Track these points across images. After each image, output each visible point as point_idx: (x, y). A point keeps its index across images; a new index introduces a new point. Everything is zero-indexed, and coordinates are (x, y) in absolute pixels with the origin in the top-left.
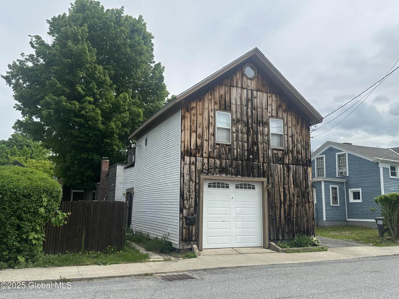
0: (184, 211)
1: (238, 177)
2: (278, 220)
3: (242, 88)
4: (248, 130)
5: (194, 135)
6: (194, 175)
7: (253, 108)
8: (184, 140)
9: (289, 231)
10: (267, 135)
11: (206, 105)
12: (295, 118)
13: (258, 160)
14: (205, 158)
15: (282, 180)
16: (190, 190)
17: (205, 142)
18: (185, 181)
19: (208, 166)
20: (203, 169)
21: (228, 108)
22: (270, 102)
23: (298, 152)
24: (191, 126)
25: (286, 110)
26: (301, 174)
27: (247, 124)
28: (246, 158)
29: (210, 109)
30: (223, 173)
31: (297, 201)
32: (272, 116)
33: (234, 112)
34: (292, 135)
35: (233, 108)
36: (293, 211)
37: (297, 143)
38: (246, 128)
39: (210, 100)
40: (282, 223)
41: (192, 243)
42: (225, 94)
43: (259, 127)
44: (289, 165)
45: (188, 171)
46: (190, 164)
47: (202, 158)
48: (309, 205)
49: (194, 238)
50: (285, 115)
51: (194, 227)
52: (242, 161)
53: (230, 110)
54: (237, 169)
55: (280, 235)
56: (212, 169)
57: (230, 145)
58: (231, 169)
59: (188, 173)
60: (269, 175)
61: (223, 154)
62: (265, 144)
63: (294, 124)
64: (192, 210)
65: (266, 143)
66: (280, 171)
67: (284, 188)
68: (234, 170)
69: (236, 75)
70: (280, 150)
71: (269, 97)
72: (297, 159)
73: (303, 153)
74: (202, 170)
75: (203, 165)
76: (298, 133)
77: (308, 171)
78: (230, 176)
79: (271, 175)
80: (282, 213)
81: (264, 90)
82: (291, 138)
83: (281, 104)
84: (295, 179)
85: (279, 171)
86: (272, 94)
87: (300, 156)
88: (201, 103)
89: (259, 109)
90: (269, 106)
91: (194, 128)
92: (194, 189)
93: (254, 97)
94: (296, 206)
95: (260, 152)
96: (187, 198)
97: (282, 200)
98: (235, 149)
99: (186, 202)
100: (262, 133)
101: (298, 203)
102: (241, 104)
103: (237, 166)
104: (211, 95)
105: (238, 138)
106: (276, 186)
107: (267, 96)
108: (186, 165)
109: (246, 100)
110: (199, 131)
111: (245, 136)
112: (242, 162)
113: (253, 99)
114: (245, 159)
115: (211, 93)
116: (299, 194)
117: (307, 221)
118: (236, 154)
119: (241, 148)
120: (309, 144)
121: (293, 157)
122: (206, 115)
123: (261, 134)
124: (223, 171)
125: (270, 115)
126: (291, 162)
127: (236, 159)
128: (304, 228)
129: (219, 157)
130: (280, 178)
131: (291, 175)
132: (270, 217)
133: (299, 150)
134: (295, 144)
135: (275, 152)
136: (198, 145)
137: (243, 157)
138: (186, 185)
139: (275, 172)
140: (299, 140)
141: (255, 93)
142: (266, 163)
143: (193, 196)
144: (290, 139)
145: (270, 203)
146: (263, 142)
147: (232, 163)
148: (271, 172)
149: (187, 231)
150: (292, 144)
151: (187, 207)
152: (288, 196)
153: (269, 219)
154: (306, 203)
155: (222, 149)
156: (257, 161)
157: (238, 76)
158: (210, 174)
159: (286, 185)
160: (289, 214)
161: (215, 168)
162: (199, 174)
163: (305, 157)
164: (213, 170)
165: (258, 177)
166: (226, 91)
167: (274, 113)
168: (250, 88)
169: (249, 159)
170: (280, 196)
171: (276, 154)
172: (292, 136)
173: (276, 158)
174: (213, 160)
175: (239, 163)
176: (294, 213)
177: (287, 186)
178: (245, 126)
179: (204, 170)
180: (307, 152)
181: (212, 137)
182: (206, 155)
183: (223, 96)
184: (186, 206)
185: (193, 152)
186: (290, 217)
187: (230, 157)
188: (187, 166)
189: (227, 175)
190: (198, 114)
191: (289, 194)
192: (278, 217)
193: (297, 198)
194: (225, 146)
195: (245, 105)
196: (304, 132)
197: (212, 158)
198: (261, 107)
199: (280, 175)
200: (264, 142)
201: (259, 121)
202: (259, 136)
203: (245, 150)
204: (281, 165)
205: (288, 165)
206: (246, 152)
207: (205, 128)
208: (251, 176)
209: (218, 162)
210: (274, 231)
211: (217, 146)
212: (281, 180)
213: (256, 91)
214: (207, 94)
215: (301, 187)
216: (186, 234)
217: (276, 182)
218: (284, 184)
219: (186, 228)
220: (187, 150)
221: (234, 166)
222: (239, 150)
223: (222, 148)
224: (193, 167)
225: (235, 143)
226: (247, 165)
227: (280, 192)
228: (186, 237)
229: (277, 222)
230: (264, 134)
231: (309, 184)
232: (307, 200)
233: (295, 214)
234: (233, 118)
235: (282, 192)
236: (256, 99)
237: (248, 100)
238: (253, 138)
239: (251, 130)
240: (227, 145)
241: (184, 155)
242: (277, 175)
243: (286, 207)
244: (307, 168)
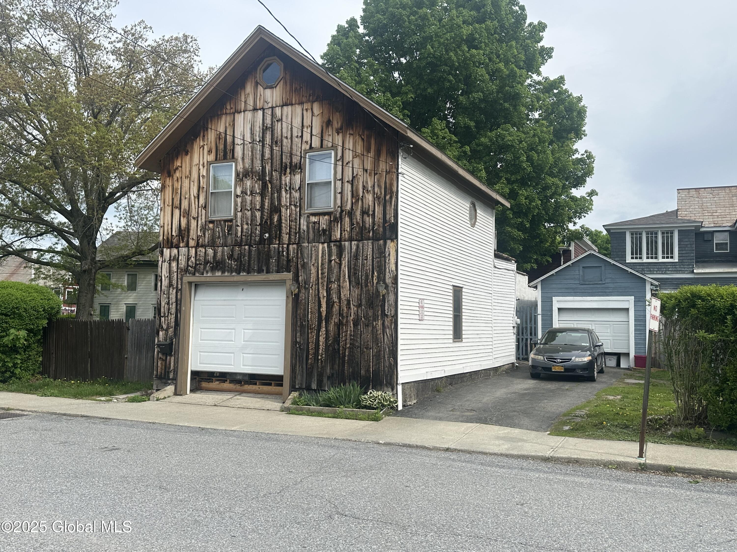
0: (161, 333)
1: (241, 274)
2: (311, 352)
3: (255, 109)
4: (264, 187)
5: (177, 212)
6: (175, 277)
7: (274, 142)
8: (164, 224)
9: (333, 374)
10: (300, 188)
11: (196, 161)
12: (363, 139)
13: (279, 241)
14: (192, 247)
15: (326, 274)
16: (169, 301)
17: (192, 221)
18: (163, 288)
19: (196, 260)
20: (188, 265)
21: (229, 155)
22: (307, 122)
23: (364, 212)
24: (173, 199)
25: (341, 128)
26: (370, 257)
27: (261, 176)
28: (257, 239)
29: (201, 163)
30: (218, 271)
31: (357, 314)
32: (311, 147)
33: (240, 160)
34: (353, 177)
35: (239, 150)
36: (346, 336)
37: (363, 192)
38: (261, 182)
39: (201, 149)
40: (320, 357)
41: (169, 382)
42: (226, 131)
43: (283, 178)
44: (343, 243)
45: (168, 271)
46: (170, 260)
47: (186, 249)
48: (383, 324)
49: (171, 376)
50: (339, 139)
51: (173, 358)
52: (250, 246)
53: (233, 157)
54: (241, 261)
55: (313, 380)
56: (201, 264)
57: (231, 221)
58: (230, 262)
59: (168, 274)
60: (299, 266)
61: (219, 237)
62: (293, 207)
63: (359, 151)
64: (171, 331)
65: (295, 206)
66: (322, 256)
67: (329, 290)
68: (235, 263)
69: (244, 89)
70: (324, 214)
71: (307, 110)
72: (363, 228)
73: (378, 212)
74: (187, 269)
75: (188, 259)
76: (366, 171)
77: (387, 249)
78: (229, 274)
79: (304, 266)
80: (322, 339)
81: (296, 101)
82: (350, 186)
83: (331, 118)
84: (355, 269)
85: (320, 255)
86: (313, 102)
87: (369, 220)
88: (188, 157)
89: (285, 140)
90: (305, 129)
91: (177, 203)
92: (174, 300)
93: (277, 121)
94: (353, 324)
95: (283, 225)
96: (165, 314)
97: (324, 314)
98: (238, 226)
99: (163, 319)
100: (290, 188)
101: (358, 319)
102: (253, 141)
103: (241, 255)
104: (203, 140)
105: (245, 205)
106: (312, 286)
107: (303, 110)
108: (165, 261)
109: (261, 131)
110: (185, 204)
111: (258, 198)
112: (249, 248)
113: (274, 124)
114: (255, 240)
115: (204, 136)
116: (361, 300)
117: (378, 356)
118: (239, 234)
119: (249, 223)
120: (395, 189)
121: (352, 224)
122: (195, 175)
123: (288, 189)
124: (217, 266)
125: (308, 147)
126: (347, 236)
127: (240, 245)
128: (368, 371)
129: (212, 244)
130: (322, 269)
131: (345, 263)
132: (298, 346)
133: (367, 206)
134: (358, 196)
135: (314, 219)
136: (182, 228)
137: (253, 238)
138: (164, 294)
139: (311, 257)
140: (370, 184)
141: (278, 111)
142: (293, 244)
143: (173, 311)
144: (348, 187)
145: (298, 320)
146: (290, 205)
147: (232, 251)
148: (303, 260)
149: (164, 363)
150: (352, 196)
151: (165, 327)
152: (336, 308)
153: (295, 350)
154: (375, 318)
155: (217, 230)
156: (277, 242)
157: (249, 88)
158: (198, 272)
159: (334, 282)
160: (337, 339)
161: (206, 262)
162: (181, 275)
163: (381, 221)
164: (202, 267)
165: (278, 272)
166: (227, 125)
167: (316, 143)
168: (270, 105)
169: (262, 241)
170: (320, 306)
171: (315, 223)
172: (352, 181)
173: (314, 232)
174: (203, 250)
175: (245, 249)
176: (346, 340)
177: (336, 286)
178: (259, 179)
179: (190, 268)
180: (388, 208)
181: (204, 211)
182: (194, 242)
183: (223, 135)
184: (164, 326)
185: (175, 241)
186: (336, 347)
187: (229, 241)
188: (166, 263)
189: (224, 273)
190: (184, 177)
191: (340, 302)
192: (312, 346)
193: (356, 309)
194: (222, 222)
195: (260, 141)
196: (383, 166)
197: (202, 246)
198: (289, 137)
199: (322, 264)
200: (293, 203)
201: (284, 164)
202: (284, 193)
203: (257, 225)
204: (326, 245)
205: (339, 244)
206: (258, 228)
207: (193, 198)
208: (265, 271)
209: (210, 251)
210: (303, 372)
211: (211, 226)
212: (322, 274)
213: (280, 108)
214: (198, 139)
215: (366, 286)
216: (162, 368)
217: (313, 278)
218: (329, 282)
219: (163, 360)
220: (168, 238)
221: (236, 257)
222: (245, 227)
223: (217, 227)
224: (174, 264)
225: (239, 214)
226: (259, 252)
227: (319, 298)
228: (161, 373)
229: (310, 357)
230: (293, 189)
231: (387, 277)
232: (380, 312)
233: (348, 341)
234: (238, 170)
235: (324, 297)
236: (280, 124)
237: (265, 129)
238: (272, 199)
239: (269, 185)
240: (225, 221)
241: (163, 247)
242: (316, 265)
243: (332, 327)
244: (385, 244)
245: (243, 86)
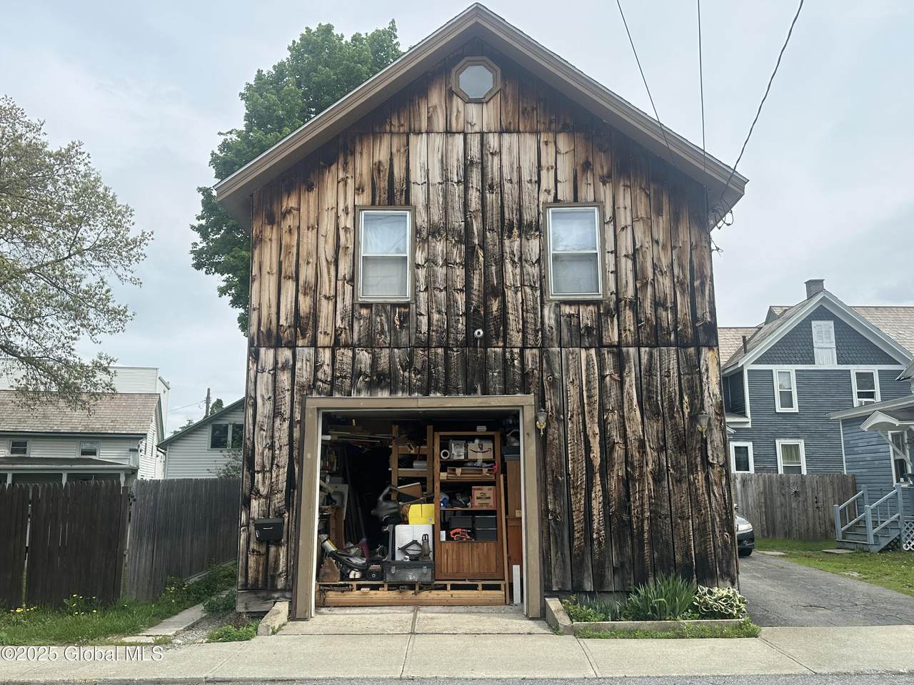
0: (254, 503)
1: (432, 395)
2: (577, 527)
3: (448, 132)
4: (470, 254)
5: (289, 287)
6: (288, 398)
7: (487, 186)
8: (260, 304)
9: (622, 565)
10: (538, 261)
11: (329, 199)
12: (648, 196)
13: (505, 341)
14: (324, 347)
15: (597, 398)
16: (273, 443)
17: (324, 302)
18: (258, 418)
19: (333, 370)
20: (316, 379)
21: (400, 198)
22: (548, 159)
23: (658, 304)
24: (280, 263)
25: (609, 176)
26: (674, 374)
27: (465, 237)
28: (461, 337)
29: (341, 206)
30: (382, 389)
31: (658, 462)
32: (556, 199)
33: (421, 208)
34: (635, 250)
35: (418, 194)
36: (642, 498)
37: (654, 273)
38: (463, 247)
39: (341, 184)
40: (595, 536)
41: (276, 595)
42: (391, 160)
43: (507, 242)
44: (624, 349)
45: (270, 388)
46: (275, 368)
47: (312, 350)
48: (707, 478)
49: (281, 583)
50: (606, 193)
51: (283, 551)
52: (447, 348)
53: (408, 201)
54: (430, 374)
55: (586, 575)
56: (345, 377)
57: (406, 305)
58: (407, 374)
59: (270, 394)
60: (546, 383)
61: (382, 332)
62: (528, 290)
63: (642, 213)
64: (278, 499)
65: (532, 288)
66: (587, 369)
67: (603, 424)
68: (419, 376)
69: (427, 97)
70: (587, 303)
71: (546, 143)
72: (657, 330)
73: (682, 304)
74: (314, 385)
75: (317, 368)
76: (657, 242)
77: (702, 362)
78: (406, 395)
79: (553, 384)
80: (596, 505)
81: (525, 127)
82: (630, 263)
83: (591, 160)
84: (649, 391)
85: (584, 368)
86: (556, 133)
87: (667, 317)
88: (312, 196)
89: (507, 186)
90: (544, 173)
91: (289, 268)
92: (285, 440)
93: (492, 154)
94: (654, 479)
95: (511, 317)
96: (264, 466)
97: (597, 462)
98: (421, 314)
99: (259, 477)
100: (520, 259)
101: (660, 470)
102: (446, 180)
103: (429, 366)
104: (345, 170)
105: (435, 282)
106: (572, 416)
107: (539, 142)
108: (263, 371)
109: (462, 167)
110: (307, 273)
111: (460, 272)
112: (446, 353)
113: (485, 158)
114: (456, 340)
115: (346, 163)
116: (664, 440)
117: (702, 530)
118: (424, 328)
119: (444, 310)
120: (708, 272)
121: (638, 320)
122: (327, 225)
123: (516, 260)
124: (380, 381)
125: (551, 198)
126: (630, 339)
127: (427, 345)
128: (687, 554)
129: (370, 343)
130: (589, 390)
131: (631, 380)
132: (550, 517)
133: (662, 295)
134: (645, 277)
135: (567, 310)
136: (302, 314)
137: (452, 336)
138: (262, 429)
139: (568, 370)
140: (665, 262)
141: (493, 141)
142: (532, 348)
143: (283, 459)
144: (626, 265)
145: (548, 472)
146: (523, 285)
147: (411, 355)
148: (553, 375)
149: (262, 560)
150: (636, 278)
151: (264, 490)
152: (619, 452)
153: (546, 524)
154: (692, 469)
155: (378, 319)
156: (501, 344)
157: (436, 98)
158: (340, 391)
159: (613, 411)
160: (625, 505)
161: (356, 374)
162: (302, 395)
163: (689, 318)
164: (348, 382)
165: (505, 392)
166: (394, 150)
167: (565, 192)
168: (477, 129)
169: (469, 341)
170: (588, 449)
171: (570, 316)
172: (634, 255)
173: (570, 330)
174: (350, 353)
175: (436, 354)
176: (642, 505)
177: (616, 417)
178: (460, 242)
179: (320, 383)
180: (698, 299)
181: (348, 288)
182: (327, 339)
183: (387, 166)
184: (261, 489)
185: (286, 335)
186: (625, 517)
187: (404, 338)
188: (266, 374)
189: (396, 392)
190: (304, 226)
191: (625, 443)
192: (578, 517)
193: (656, 454)
194: (389, 307)
195: (459, 182)
196: (685, 236)
197: (346, 346)
198: (515, 179)
199: (588, 382)
200: (526, 283)
201: (506, 221)
202: (509, 267)
203: (458, 315)
204: (593, 351)
205: (618, 352)
206: (462, 320)
207: (324, 263)
208: (479, 391)
209: (364, 357)
210: (564, 562)
211: (364, 312)
212: (589, 397)
213: (496, 135)
214: (333, 168)
215: (672, 417)
216: (257, 571)
217: (573, 403)
218: (603, 409)
219: (259, 554)
220: (269, 330)
221: (419, 366)
222: (436, 316)
223: (377, 315)
224: (285, 378)
225: (423, 296)
226: (465, 361)
227: (586, 437)
228: (257, 580)
229: (577, 535)
230: (526, 261)
231: (706, 405)
232: (699, 459)
233: (646, 507)
234: (418, 224)
235: (595, 434)
236: (496, 159)
237: (468, 165)
238: (486, 276)
239: (481, 253)
240: (394, 306)
241: (259, 346)
242: (577, 382)
243: (613, 483)
244: (699, 353)
245: (424, 94)
